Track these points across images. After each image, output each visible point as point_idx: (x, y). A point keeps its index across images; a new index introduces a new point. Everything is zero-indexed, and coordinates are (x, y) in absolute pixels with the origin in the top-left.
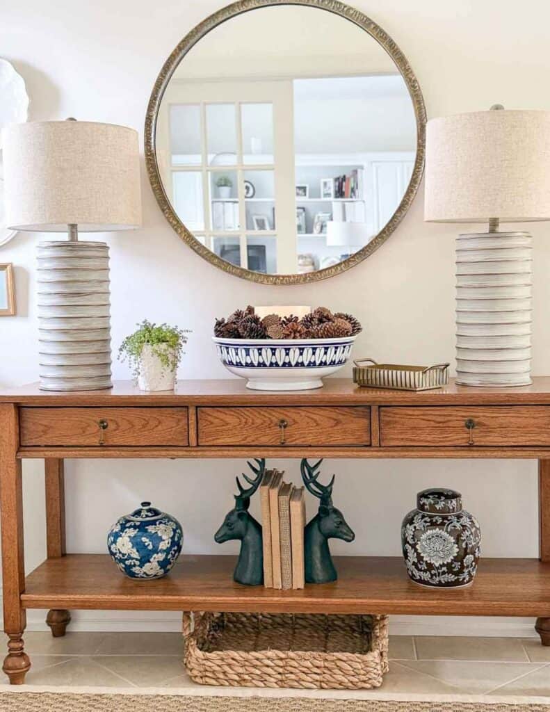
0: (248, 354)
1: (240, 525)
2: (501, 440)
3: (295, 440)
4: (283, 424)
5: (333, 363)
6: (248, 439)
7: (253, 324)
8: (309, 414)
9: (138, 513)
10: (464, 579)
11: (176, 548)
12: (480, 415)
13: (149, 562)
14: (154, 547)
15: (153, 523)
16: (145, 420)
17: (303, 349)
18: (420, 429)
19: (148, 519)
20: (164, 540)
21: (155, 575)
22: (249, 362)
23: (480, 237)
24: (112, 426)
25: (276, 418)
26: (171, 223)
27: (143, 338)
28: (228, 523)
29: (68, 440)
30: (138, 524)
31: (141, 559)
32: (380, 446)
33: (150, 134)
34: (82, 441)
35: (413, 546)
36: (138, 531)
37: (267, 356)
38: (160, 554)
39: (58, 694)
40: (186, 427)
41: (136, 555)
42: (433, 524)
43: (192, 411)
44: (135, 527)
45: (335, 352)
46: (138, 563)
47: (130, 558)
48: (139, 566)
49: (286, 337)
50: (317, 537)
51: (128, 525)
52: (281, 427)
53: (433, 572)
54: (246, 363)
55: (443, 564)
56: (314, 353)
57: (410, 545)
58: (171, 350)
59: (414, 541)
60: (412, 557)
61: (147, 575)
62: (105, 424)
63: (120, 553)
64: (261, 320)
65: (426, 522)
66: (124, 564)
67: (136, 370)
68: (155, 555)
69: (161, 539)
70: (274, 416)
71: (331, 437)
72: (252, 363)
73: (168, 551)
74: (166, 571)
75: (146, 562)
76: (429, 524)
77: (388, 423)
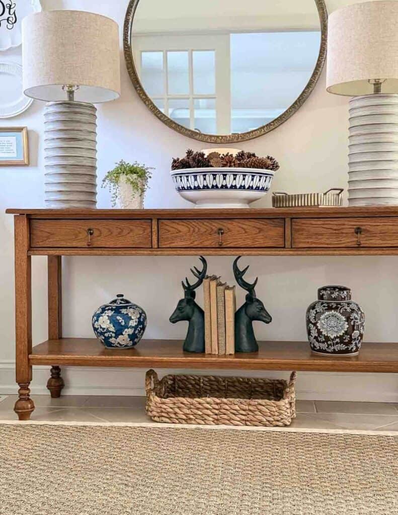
0: (196, 180)
1: (188, 309)
2: (381, 242)
3: (230, 243)
4: (220, 231)
5: (257, 188)
6: (196, 243)
7: (200, 157)
8: (239, 225)
9: (115, 301)
10: (352, 348)
11: (141, 326)
12: (366, 224)
13: (122, 334)
14: (125, 323)
15: (126, 307)
16: (120, 229)
17: (236, 175)
18: (322, 235)
19: (121, 305)
20: (133, 320)
21: (126, 346)
22: (196, 186)
23: (368, 97)
24: (96, 233)
25: (216, 227)
26: (141, 97)
27: (120, 171)
28: (179, 308)
29: (65, 243)
30: (114, 308)
31: (116, 332)
32: (291, 248)
33: (127, 33)
34: (74, 244)
35: (315, 324)
36: (114, 313)
37: (210, 182)
38: (130, 329)
39: (54, 425)
40: (150, 234)
41: (112, 329)
42: (330, 308)
43: (154, 222)
44: (112, 310)
45: (260, 180)
46: (113, 335)
47: (108, 331)
48: (115, 337)
49: (224, 166)
50: (244, 320)
51: (107, 308)
52: (219, 233)
53: (329, 342)
54: (195, 187)
55: (337, 336)
56: (244, 179)
57: (312, 324)
58: (139, 179)
59: (316, 320)
60: (314, 333)
61: (120, 345)
62: (92, 232)
63: (101, 328)
64: (205, 157)
65: (324, 306)
66: (104, 336)
67: (114, 194)
68: (126, 330)
69: (130, 319)
70: (214, 226)
71: (257, 241)
72: (198, 186)
73: (135, 328)
74: (134, 344)
75: (119, 335)
76: (326, 308)
77: (297, 230)
